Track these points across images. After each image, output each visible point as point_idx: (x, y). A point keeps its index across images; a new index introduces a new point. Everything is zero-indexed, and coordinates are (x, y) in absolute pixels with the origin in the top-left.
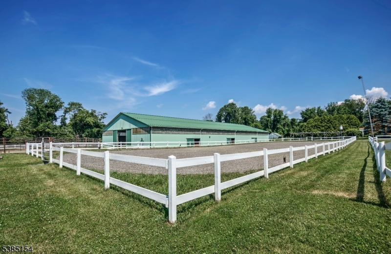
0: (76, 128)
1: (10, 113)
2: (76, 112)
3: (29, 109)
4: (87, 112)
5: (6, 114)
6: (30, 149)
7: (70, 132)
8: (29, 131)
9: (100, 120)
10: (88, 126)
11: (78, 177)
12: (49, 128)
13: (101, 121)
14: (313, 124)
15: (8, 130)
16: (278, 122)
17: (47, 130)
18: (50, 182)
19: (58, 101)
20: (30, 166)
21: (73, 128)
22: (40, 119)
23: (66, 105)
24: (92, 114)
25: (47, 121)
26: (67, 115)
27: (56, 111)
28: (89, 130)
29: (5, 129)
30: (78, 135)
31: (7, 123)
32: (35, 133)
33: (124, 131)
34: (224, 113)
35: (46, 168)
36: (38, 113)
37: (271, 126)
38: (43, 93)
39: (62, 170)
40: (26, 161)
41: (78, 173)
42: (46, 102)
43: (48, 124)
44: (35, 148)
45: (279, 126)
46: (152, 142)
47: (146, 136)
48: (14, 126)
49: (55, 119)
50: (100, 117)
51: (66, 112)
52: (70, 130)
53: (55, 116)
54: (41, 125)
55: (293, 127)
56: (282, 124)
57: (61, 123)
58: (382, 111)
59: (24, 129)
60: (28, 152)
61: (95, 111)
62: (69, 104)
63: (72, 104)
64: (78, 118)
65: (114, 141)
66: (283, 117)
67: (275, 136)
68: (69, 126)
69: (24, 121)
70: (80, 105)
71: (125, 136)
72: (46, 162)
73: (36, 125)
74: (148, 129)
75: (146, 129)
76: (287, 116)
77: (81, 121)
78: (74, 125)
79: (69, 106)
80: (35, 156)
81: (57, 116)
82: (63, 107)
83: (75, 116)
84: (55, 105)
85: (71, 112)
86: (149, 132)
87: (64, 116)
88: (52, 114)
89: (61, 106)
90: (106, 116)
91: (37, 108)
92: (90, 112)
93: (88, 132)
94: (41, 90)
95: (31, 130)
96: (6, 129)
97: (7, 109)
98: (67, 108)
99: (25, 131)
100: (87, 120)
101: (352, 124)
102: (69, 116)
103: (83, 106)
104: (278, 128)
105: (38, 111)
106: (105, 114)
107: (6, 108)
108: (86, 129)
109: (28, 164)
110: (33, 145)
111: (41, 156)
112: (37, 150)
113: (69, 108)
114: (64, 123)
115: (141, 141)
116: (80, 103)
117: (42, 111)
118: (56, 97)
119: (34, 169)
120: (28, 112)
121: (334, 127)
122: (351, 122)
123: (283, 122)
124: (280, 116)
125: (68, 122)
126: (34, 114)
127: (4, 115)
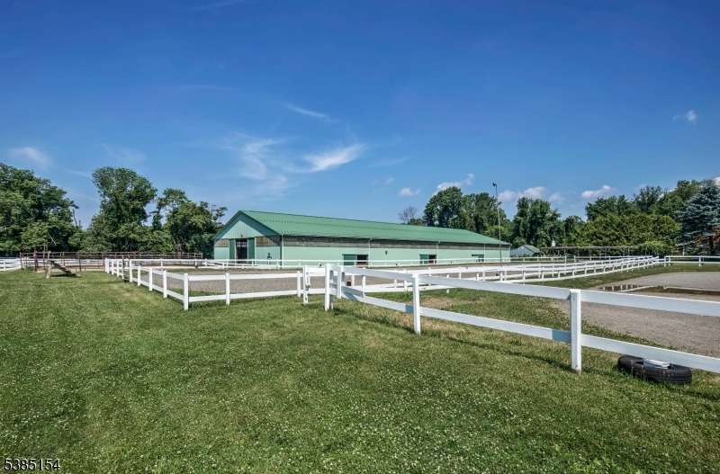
0: (176, 232)
1: (77, 207)
2: (177, 206)
3: (105, 201)
4: (194, 206)
5: (71, 208)
6: (110, 266)
7: (167, 239)
8: (106, 237)
9: (215, 219)
10: (195, 229)
11: (150, 292)
12: (133, 232)
13: (217, 221)
14: (591, 231)
15: (76, 235)
16: (540, 224)
17: (132, 236)
18: (127, 295)
19: (146, 187)
20: (111, 285)
21: (172, 233)
22: (121, 218)
23: (160, 195)
24: (201, 209)
25: (132, 221)
26: (162, 210)
27: (145, 204)
28: (197, 236)
29: (71, 233)
30: (179, 245)
31: (74, 223)
32: (114, 241)
33: (245, 240)
34: (439, 207)
35: (126, 286)
36: (119, 208)
37: (524, 232)
38: (124, 175)
39: (139, 287)
40: (107, 280)
41: (151, 289)
42: (129, 188)
43: (132, 225)
44: (115, 265)
45: (540, 232)
46: (283, 260)
47: (274, 250)
48: (84, 229)
49: (144, 217)
50: (214, 214)
51: (160, 206)
52: (166, 236)
53: (144, 213)
54: (123, 227)
55: (568, 235)
56: (547, 228)
57: (154, 223)
58: (708, 210)
59: (99, 234)
60: (107, 269)
61: (206, 204)
62: (165, 193)
63: (170, 193)
64: (179, 217)
65: (232, 257)
66: (549, 215)
67: (527, 252)
68: (166, 229)
69: (97, 221)
70: (181, 194)
71: (246, 248)
72: (126, 281)
73: (115, 227)
74: (278, 239)
75: (275, 239)
76: (558, 213)
77: (184, 220)
78: (174, 229)
79: (164, 196)
80: (115, 275)
81: (148, 213)
82: (155, 198)
83: (175, 212)
84: (143, 195)
85: (167, 206)
86: (279, 245)
87: (158, 212)
88: (139, 209)
89: (152, 196)
90: (225, 212)
91: (117, 200)
92: (198, 205)
93: (195, 240)
94: (120, 170)
95: (108, 236)
96: (73, 233)
97: (72, 202)
98: (161, 199)
99: (99, 238)
100: (193, 220)
101: (662, 233)
102: (165, 212)
103: (186, 195)
104: (537, 237)
105: (118, 205)
106: (222, 209)
107: (71, 200)
108: (192, 234)
109: (109, 283)
110: (113, 261)
111: (122, 274)
112: (118, 268)
113: (165, 200)
114: (157, 223)
115: (269, 257)
116: (182, 190)
117: (123, 204)
118: (144, 181)
119: (115, 287)
120: (103, 206)
121: (627, 238)
122: (661, 228)
123: (549, 225)
124: (543, 213)
125: (163, 222)
126: (112, 209)
127: (69, 211)
